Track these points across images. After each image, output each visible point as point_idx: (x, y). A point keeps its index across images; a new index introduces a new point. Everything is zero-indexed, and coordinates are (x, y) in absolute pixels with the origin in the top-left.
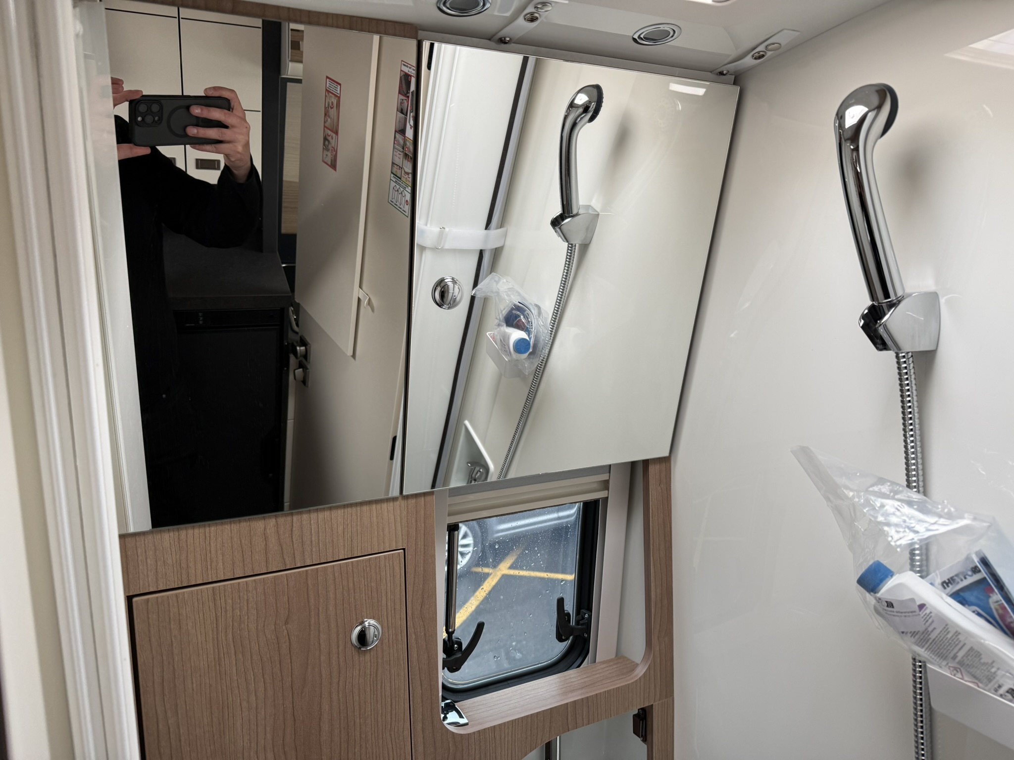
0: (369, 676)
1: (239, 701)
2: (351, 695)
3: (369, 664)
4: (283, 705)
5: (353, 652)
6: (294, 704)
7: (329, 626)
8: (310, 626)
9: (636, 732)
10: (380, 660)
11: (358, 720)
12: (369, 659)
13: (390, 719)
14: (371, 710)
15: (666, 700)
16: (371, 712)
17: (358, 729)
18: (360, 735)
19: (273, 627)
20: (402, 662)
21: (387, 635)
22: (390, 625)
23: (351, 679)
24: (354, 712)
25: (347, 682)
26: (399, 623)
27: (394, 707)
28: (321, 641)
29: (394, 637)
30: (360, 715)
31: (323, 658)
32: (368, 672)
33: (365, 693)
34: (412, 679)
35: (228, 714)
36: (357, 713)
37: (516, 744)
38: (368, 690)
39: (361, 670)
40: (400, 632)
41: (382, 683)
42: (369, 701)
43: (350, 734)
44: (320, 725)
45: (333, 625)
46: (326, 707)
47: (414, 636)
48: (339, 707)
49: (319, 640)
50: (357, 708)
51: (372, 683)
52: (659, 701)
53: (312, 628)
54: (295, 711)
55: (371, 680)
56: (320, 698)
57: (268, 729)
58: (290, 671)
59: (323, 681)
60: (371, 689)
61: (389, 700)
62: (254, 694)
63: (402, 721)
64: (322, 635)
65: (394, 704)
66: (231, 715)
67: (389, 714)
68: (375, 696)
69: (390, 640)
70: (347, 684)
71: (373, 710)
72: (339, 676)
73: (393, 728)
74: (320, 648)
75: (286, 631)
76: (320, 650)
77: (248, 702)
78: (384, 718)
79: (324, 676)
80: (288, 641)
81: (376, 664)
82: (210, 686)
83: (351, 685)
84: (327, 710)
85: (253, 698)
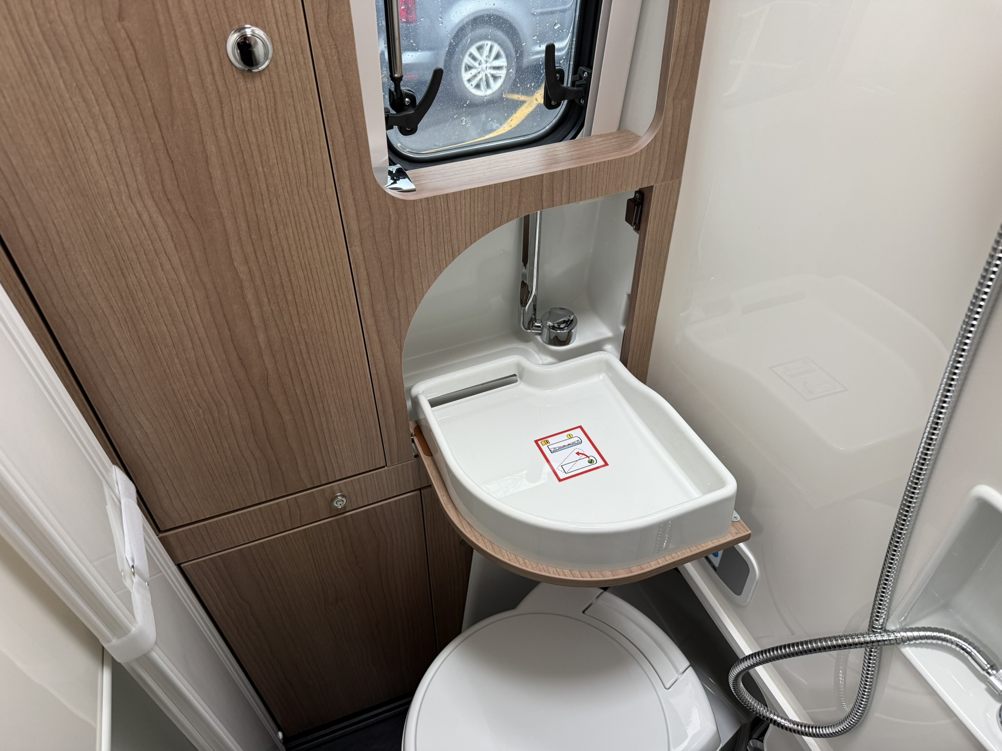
0: (265, 112)
1: (83, 128)
2: (245, 134)
3: (262, 93)
4: (150, 140)
5: (235, 73)
6: (165, 139)
7: (189, 30)
8: (159, 26)
9: (628, 219)
10: (277, 91)
11: (260, 169)
12: (261, 88)
13: (305, 172)
14: (277, 157)
15: (671, 182)
16: (277, 159)
17: (263, 180)
18: (267, 187)
19: (102, 24)
20: (310, 96)
21: (281, 53)
22: (284, 38)
23: (240, 113)
24: (253, 157)
25: (235, 116)
26: (298, 38)
27: (307, 155)
28: (183, 53)
29: (293, 57)
30: (262, 162)
31: (191, 78)
32: (263, 104)
33: (264, 134)
34: (328, 122)
35: (74, 145)
36: (257, 159)
37: (476, 218)
38: (268, 129)
39: (253, 101)
40: (300, 50)
41: (285, 122)
42: (271, 145)
43: (253, 186)
44: (208, 170)
45: (196, 30)
46: (212, 148)
47: (322, 61)
48: (231, 149)
49: (179, 50)
50: (256, 153)
51: (271, 120)
52: (662, 182)
53: (164, 31)
54: (170, 150)
55: (270, 116)
56: (200, 135)
57: (137, 170)
58: (147, 92)
59: (199, 111)
60: (271, 130)
61: (299, 146)
62: (102, 121)
63: (323, 175)
64: (181, 44)
65: (307, 151)
66: (77, 146)
67: (303, 165)
68: (279, 139)
69: (287, 61)
70: (235, 118)
71: (279, 157)
72: (222, 107)
73: (312, 183)
74: (183, 63)
75: (123, 31)
76: (184, 66)
77: (97, 131)
78: (296, 169)
79: (199, 106)
80: (130, 47)
81: (272, 95)
82: (33, 104)
83: (241, 121)
84: (214, 151)
85: (102, 126)
